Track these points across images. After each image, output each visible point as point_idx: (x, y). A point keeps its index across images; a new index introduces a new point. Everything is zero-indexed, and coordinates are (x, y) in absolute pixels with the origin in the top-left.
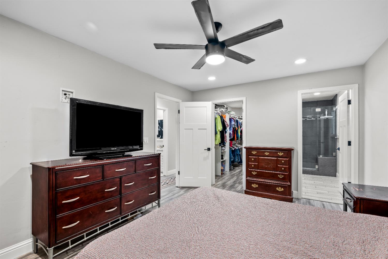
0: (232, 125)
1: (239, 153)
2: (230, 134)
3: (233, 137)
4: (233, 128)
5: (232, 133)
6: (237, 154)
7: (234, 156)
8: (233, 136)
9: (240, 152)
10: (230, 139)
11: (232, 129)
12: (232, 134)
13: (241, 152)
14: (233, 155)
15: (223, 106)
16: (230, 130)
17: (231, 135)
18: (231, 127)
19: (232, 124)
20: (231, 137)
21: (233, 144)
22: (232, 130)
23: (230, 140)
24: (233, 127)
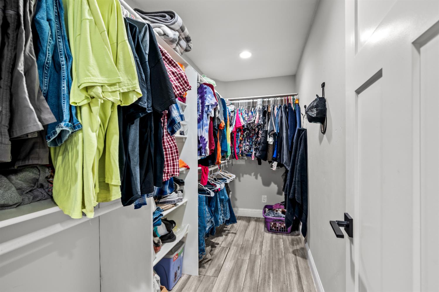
0: (208, 106)
1: (227, 196)
2: (200, 140)
3: (211, 150)
4: (213, 119)
5: (206, 136)
6: (222, 201)
7: (214, 213)
8: (210, 147)
9: (228, 194)
10: (199, 158)
11: (208, 122)
12: (207, 140)
13: (231, 193)
14: (211, 211)
15: (168, 17)
16: (199, 127)
17: (205, 145)
18: (205, 115)
19: (207, 103)
20: (205, 150)
21: (211, 171)
22: (207, 128)
23: (201, 162)
24: (213, 115)
